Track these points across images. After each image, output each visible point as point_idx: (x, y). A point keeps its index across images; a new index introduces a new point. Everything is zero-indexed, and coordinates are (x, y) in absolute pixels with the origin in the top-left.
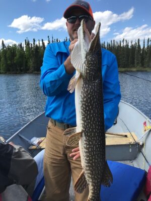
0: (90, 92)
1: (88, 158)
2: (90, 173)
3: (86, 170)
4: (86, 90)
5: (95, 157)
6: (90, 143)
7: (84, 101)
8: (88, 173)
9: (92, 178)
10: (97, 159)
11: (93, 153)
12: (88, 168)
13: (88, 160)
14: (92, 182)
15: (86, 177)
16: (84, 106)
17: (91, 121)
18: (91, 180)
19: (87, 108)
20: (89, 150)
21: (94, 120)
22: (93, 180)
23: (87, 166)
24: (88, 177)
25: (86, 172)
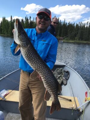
0: (27, 51)
1: (46, 82)
2: (50, 89)
3: (48, 88)
4: (24, 51)
5: (49, 79)
6: (42, 73)
7: (26, 56)
8: (49, 90)
9: (52, 91)
10: (51, 80)
11: (47, 78)
12: (48, 87)
13: (46, 83)
14: (53, 93)
15: (49, 92)
16: (28, 59)
17: (36, 64)
18: (52, 93)
19: (30, 59)
20: (44, 77)
21: (37, 62)
22: (52, 92)
23: (47, 86)
24: (50, 91)
25: (48, 89)
